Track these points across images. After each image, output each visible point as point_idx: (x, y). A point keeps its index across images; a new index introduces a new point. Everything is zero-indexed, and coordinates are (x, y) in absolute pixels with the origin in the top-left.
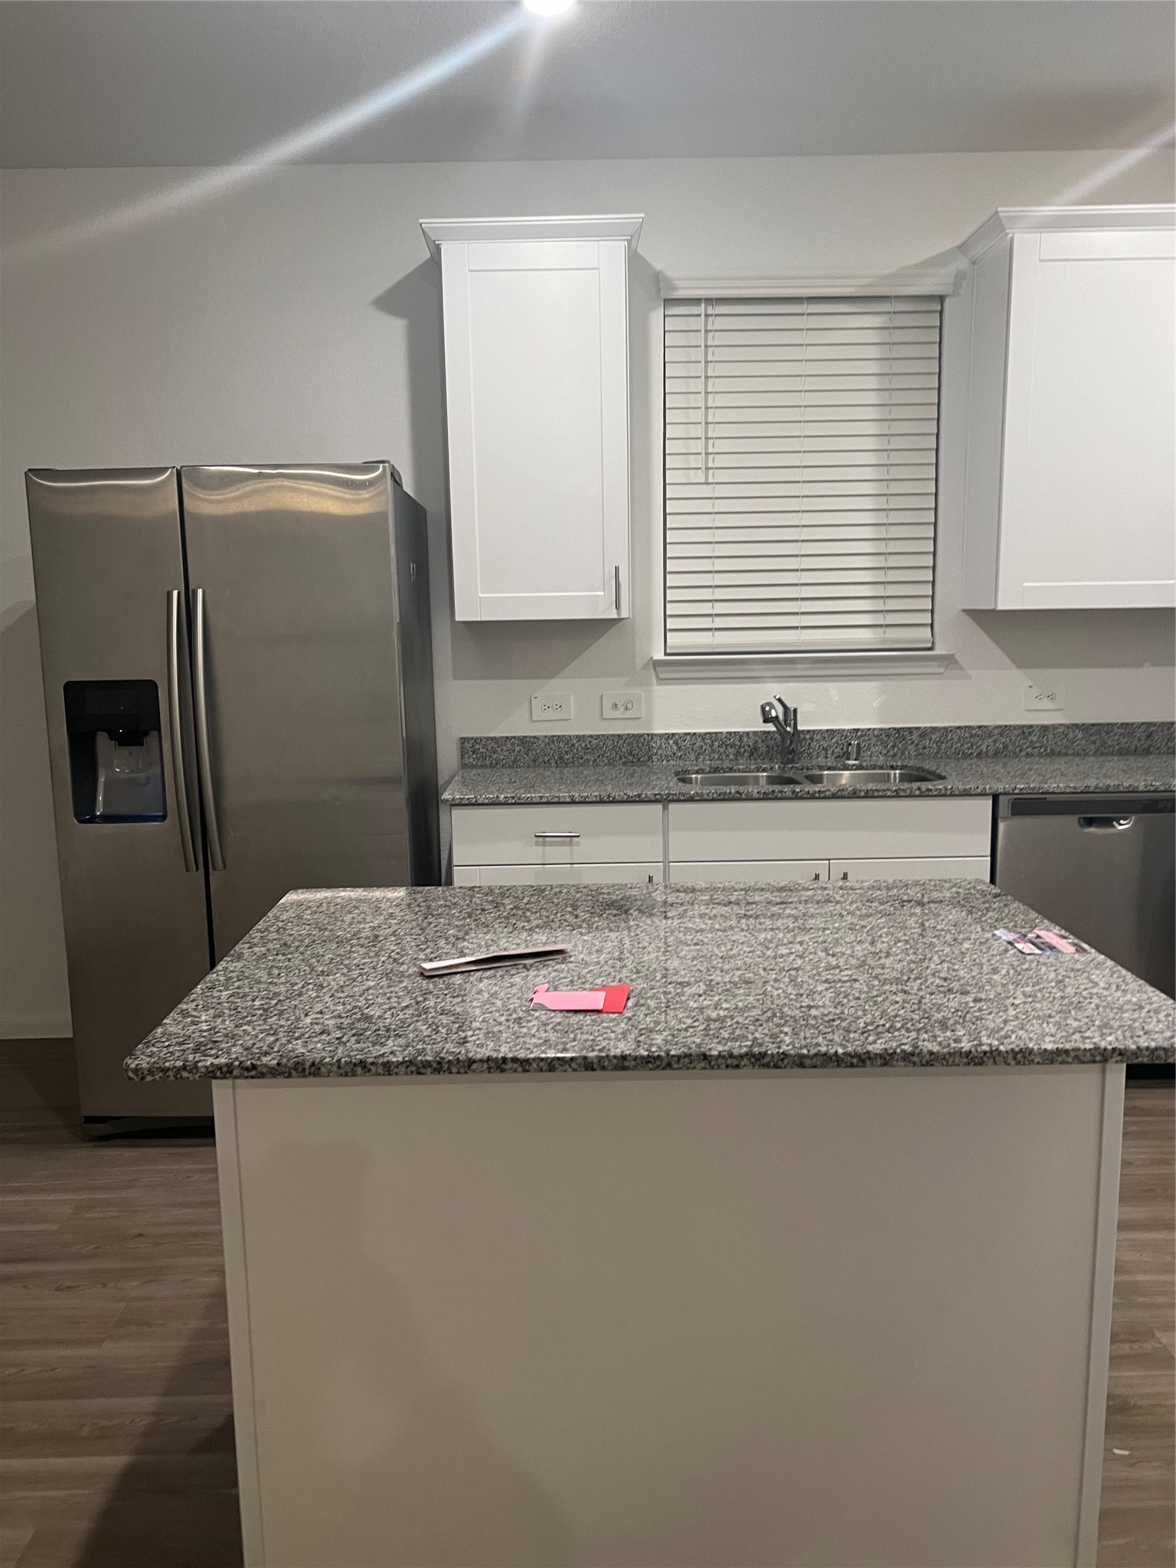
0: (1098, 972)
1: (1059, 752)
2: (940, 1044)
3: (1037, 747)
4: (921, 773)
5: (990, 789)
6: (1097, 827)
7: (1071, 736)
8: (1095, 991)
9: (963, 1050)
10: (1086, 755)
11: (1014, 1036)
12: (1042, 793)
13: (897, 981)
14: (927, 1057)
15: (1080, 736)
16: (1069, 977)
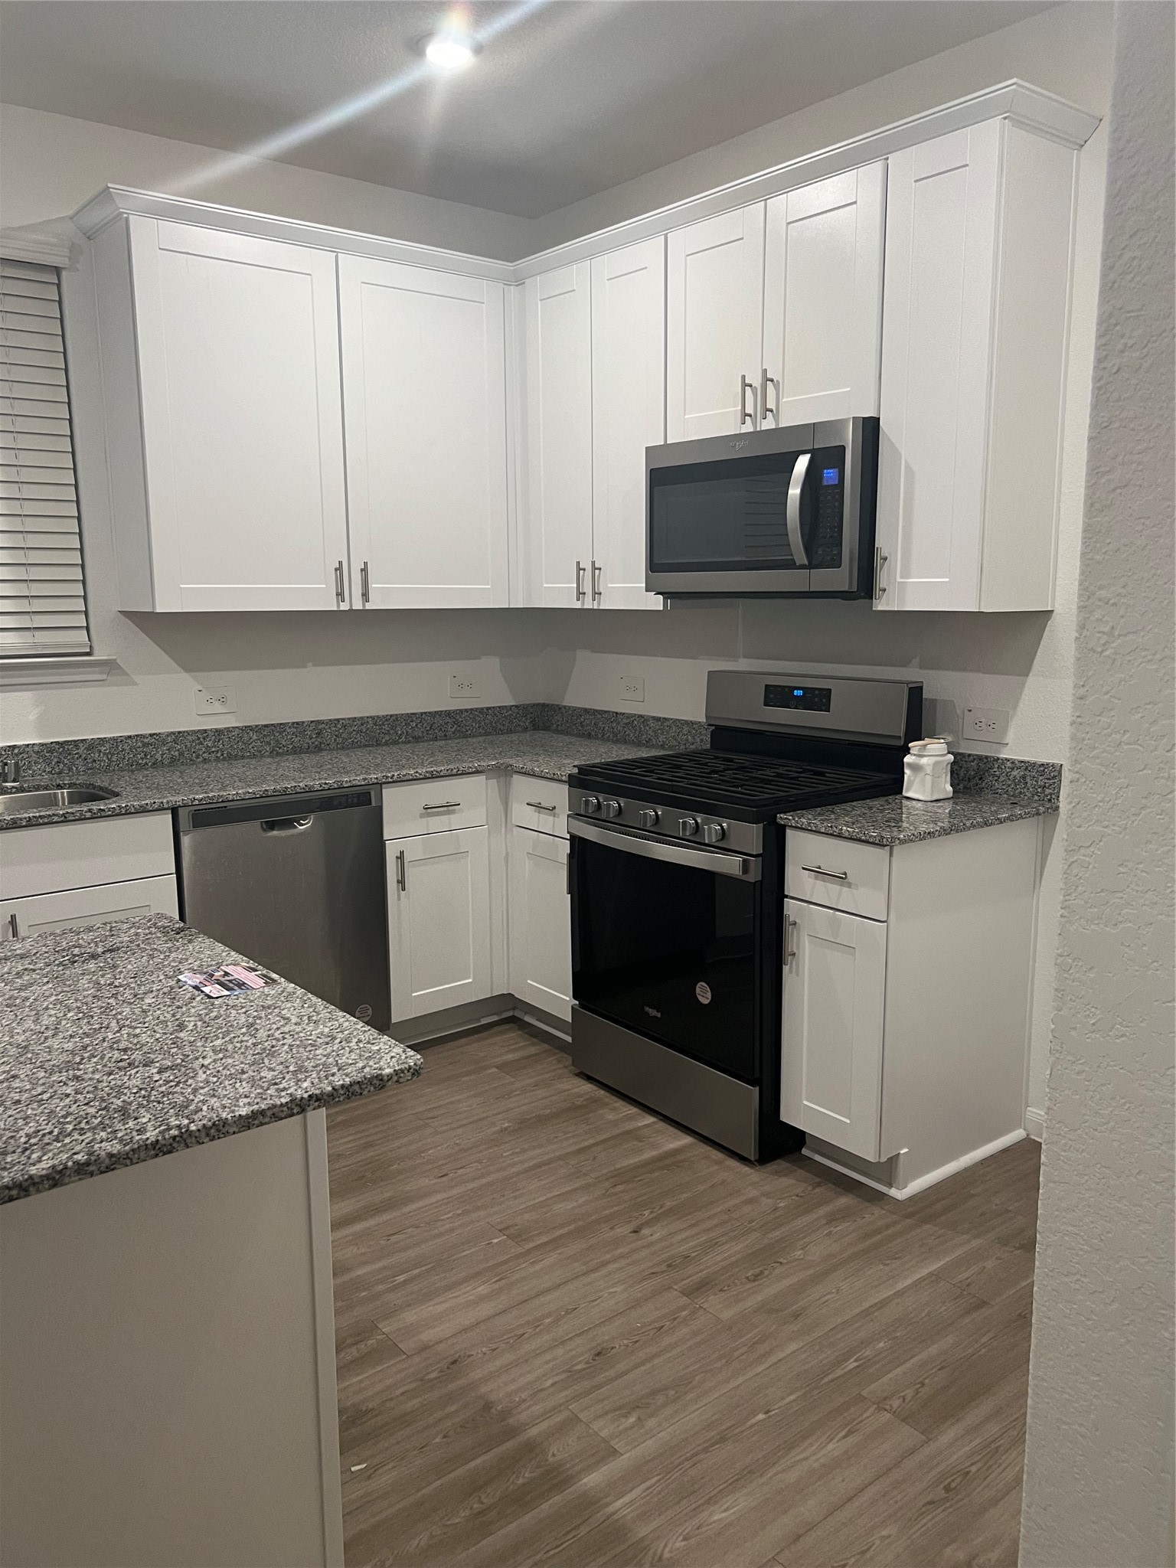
0: (289, 1005)
1: (236, 756)
2: (121, 1140)
3: (213, 752)
4: (92, 791)
5: (168, 802)
6: (278, 830)
7: (246, 737)
8: (286, 1029)
9: (149, 1142)
10: (262, 756)
11: (205, 1108)
12: (222, 802)
13: (69, 1065)
14: (107, 1161)
15: (255, 737)
16: (261, 1018)
